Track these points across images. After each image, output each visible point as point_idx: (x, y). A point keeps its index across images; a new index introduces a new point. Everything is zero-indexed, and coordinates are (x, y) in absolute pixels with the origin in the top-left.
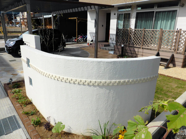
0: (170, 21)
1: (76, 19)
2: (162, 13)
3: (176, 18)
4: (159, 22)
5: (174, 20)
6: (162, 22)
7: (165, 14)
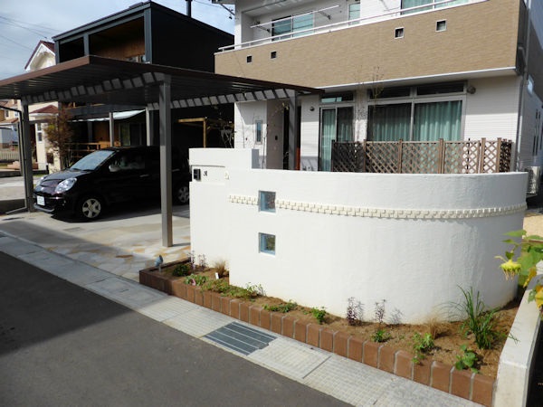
0: (448, 123)
1: (202, 122)
2: (427, 107)
3: (462, 116)
4: (422, 126)
5: (457, 121)
6: (431, 125)
7: (435, 110)
